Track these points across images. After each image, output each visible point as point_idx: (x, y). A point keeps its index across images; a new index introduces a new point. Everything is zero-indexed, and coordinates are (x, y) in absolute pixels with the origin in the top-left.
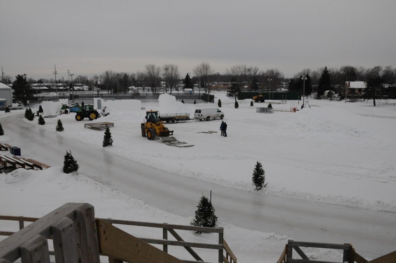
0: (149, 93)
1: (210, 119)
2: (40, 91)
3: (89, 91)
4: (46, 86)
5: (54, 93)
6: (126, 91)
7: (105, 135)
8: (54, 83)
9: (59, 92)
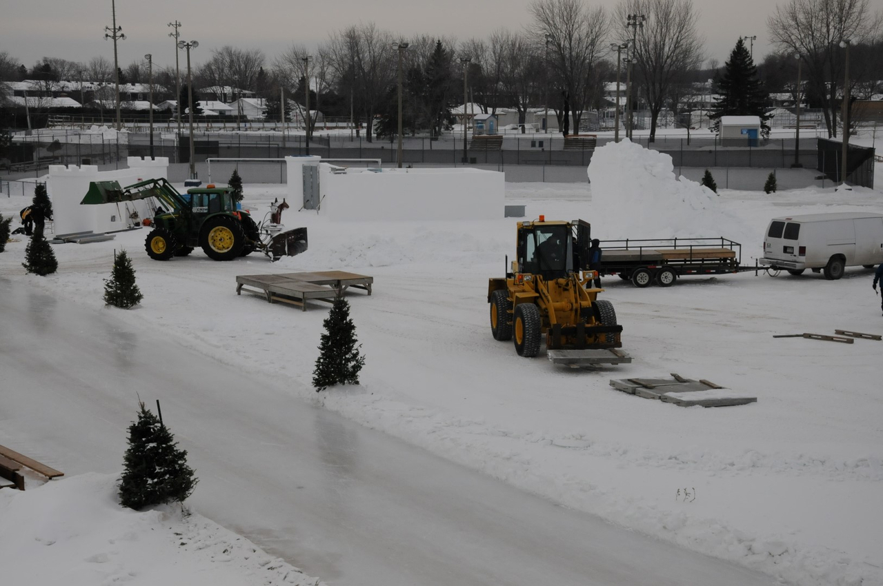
0: (549, 136)
1: (847, 269)
2: (42, 118)
3: (267, 125)
4: (74, 95)
5: (105, 127)
6: (439, 124)
7: (327, 333)
8: (109, 81)
9: (131, 125)
